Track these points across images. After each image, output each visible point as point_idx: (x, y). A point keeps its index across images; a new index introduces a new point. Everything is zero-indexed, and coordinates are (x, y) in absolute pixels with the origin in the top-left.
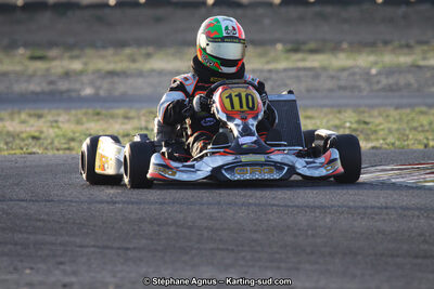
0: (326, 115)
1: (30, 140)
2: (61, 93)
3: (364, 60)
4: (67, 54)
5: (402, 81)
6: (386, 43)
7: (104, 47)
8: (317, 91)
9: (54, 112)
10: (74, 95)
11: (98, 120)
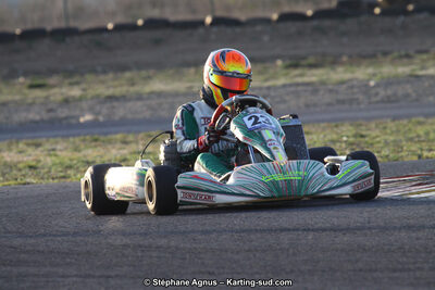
0: (324, 129)
1: (27, 170)
2: (60, 120)
3: (362, 73)
4: (67, 81)
5: (400, 92)
6: (385, 54)
7: (105, 72)
8: (315, 105)
9: (52, 140)
10: (74, 121)
11: (96, 146)
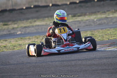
1: (4, 47)
2: (12, 34)
3: (93, 17)
4: (13, 23)
5: (103, 22)
6: (98, 12)
7: (23, 20)
9: (10, 39)
10: (15, 34)
11: (22, 40)
